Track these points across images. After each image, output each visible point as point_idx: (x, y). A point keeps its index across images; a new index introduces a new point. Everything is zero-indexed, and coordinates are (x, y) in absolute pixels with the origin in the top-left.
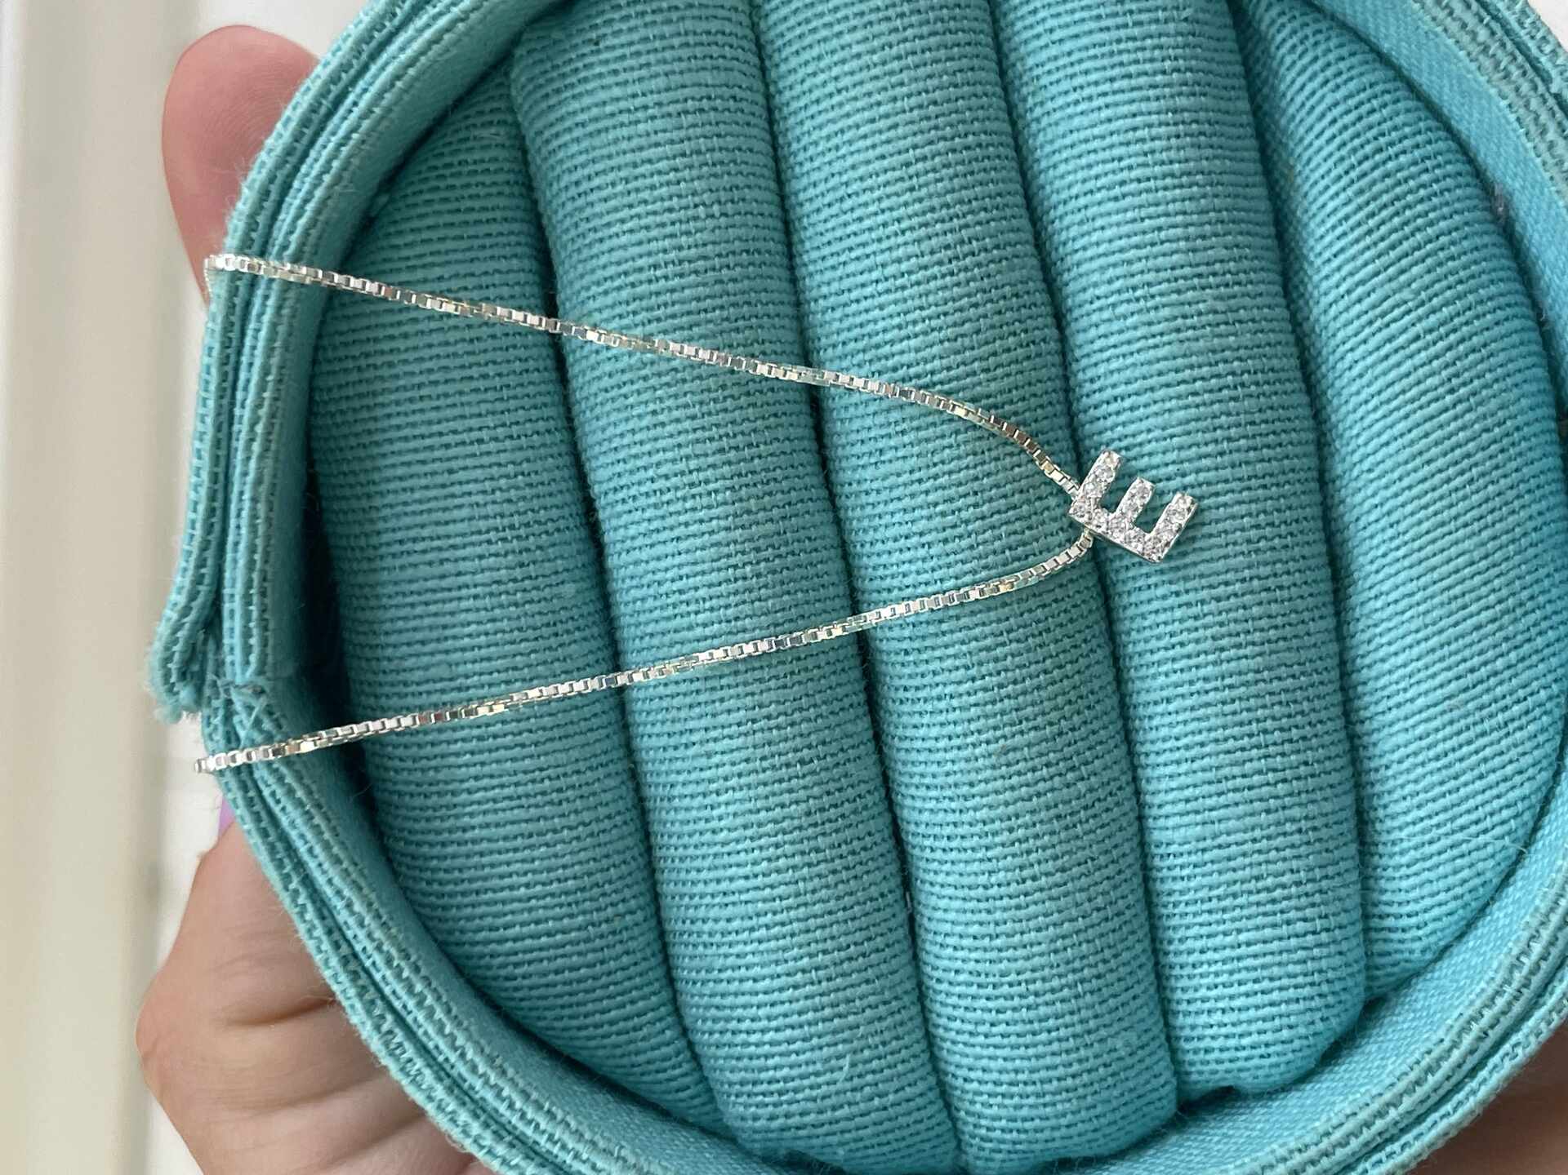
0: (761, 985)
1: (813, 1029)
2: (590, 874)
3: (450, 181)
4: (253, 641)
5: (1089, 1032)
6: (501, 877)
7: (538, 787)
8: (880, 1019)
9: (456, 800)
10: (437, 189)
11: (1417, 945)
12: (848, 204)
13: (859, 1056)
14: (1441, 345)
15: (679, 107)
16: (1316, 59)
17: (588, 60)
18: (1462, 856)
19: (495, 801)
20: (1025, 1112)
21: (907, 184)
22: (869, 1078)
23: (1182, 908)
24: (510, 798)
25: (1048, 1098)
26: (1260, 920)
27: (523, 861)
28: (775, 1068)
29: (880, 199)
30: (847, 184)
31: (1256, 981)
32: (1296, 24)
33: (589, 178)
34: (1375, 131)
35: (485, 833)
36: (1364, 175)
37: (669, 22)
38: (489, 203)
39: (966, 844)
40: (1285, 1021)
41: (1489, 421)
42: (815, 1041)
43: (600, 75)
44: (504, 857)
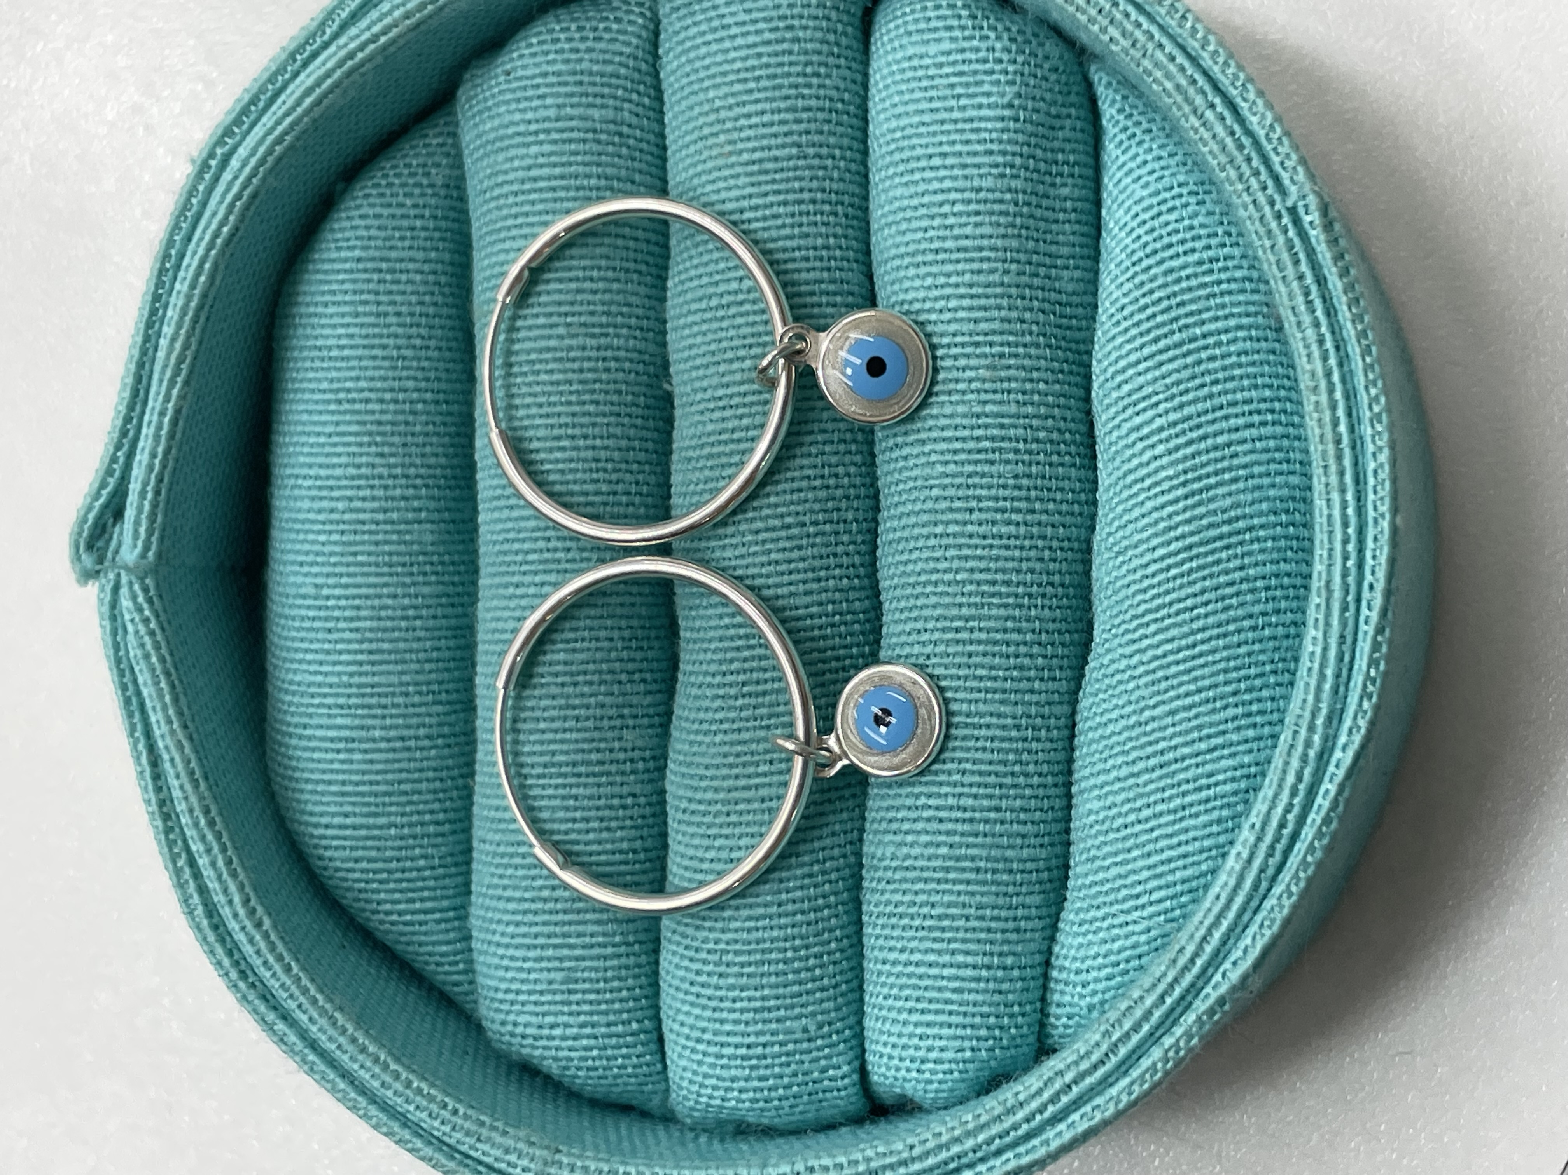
4: (142, 530)
18: (1121, 926)
19: (330, 707)
20: (705, 1069)
22: (586, 1007)
23: (875, 919)
24: (342, 707)
25: (724, 1061)
26: (929, 944)
27: (342, 762)
31: (918, 1000)
32: (1131, 121)
33: (492, 188)
34: (1170, 228)
35: (319, 733)
36: (1149, 268)
37: (568, 61)
38: (421, 201)
41: (1219, 518)
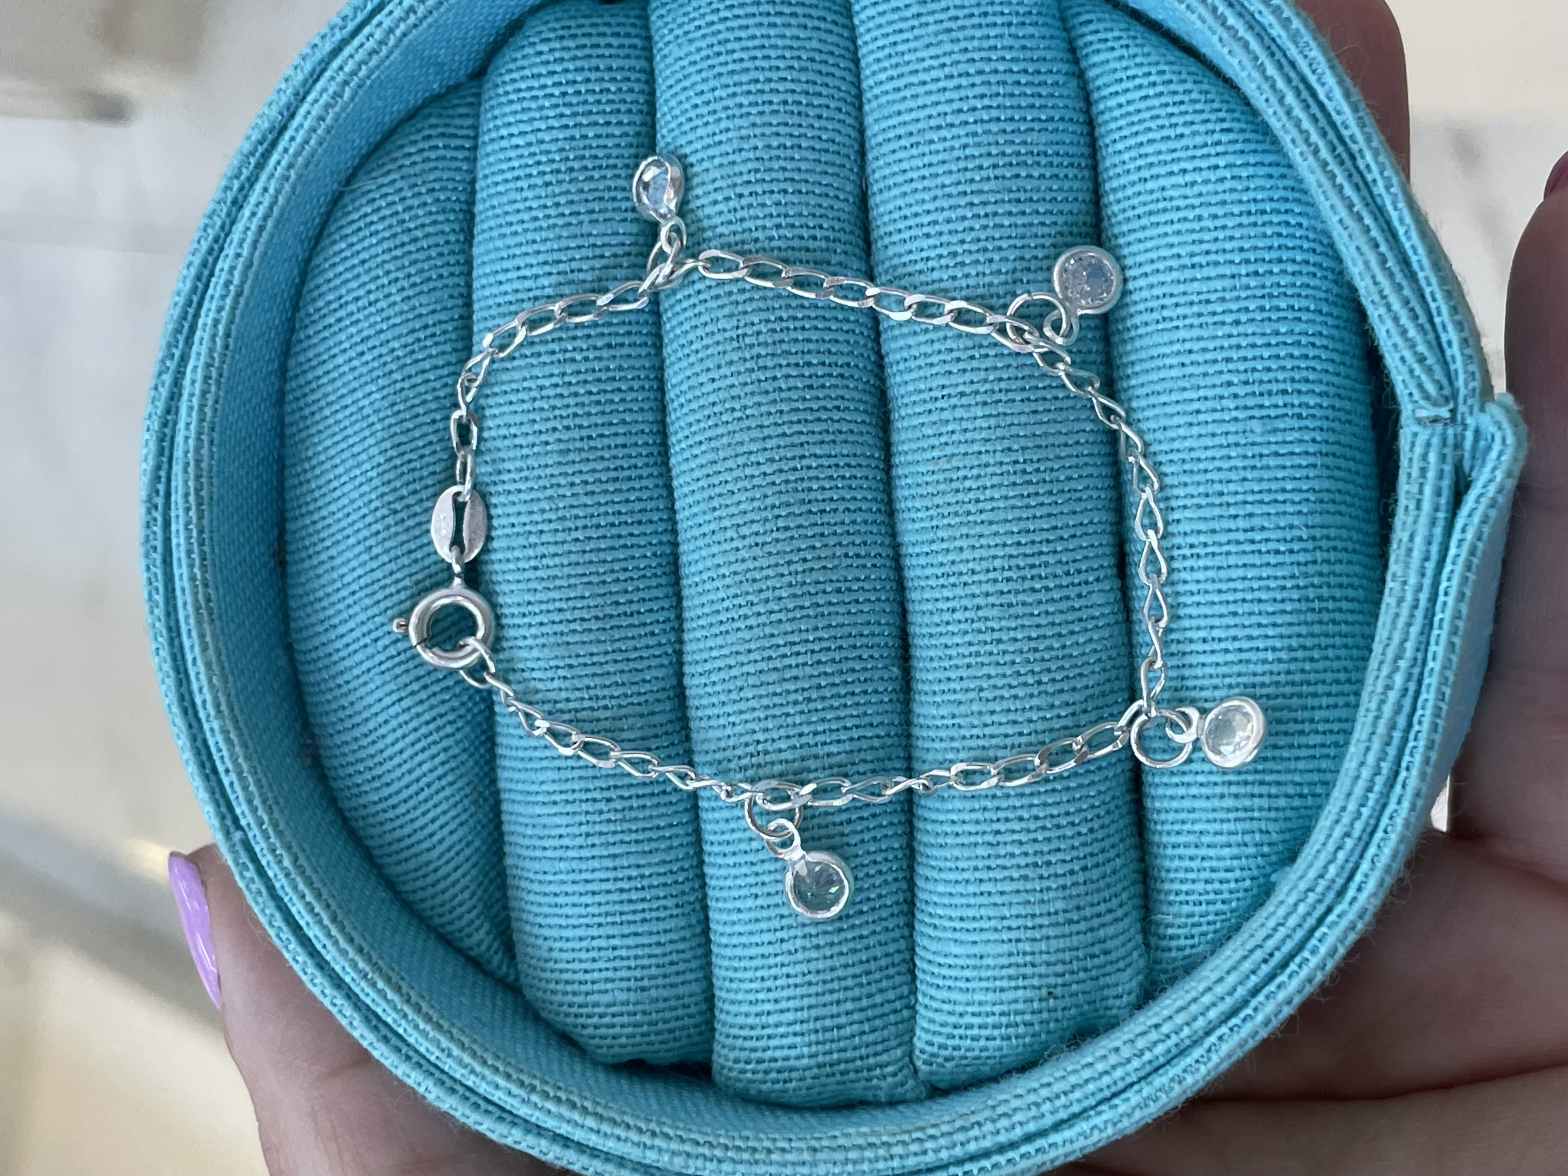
0: (993, 113)
1: (948, 71)
2: (1144, 227)
5: (708, 57)
6: (1224, 227)
7: (1182, 311)
8: (892, 78)
9: (1261, 302)
10: (1222, 882)
14: (358, 633)
15: (979, 925)
16: (443, 892)
17: (1059, 981)
18: (386, 195)
19: (1223, 300)
22: (905, 26)
24: (1209, 302)
27: (1203, 241)
28: (988, 37)
31: (565, 94)
32: (458, 924)
33: (1072, 872)
34: (398, 823)
35: (1236, 270)
36: (407, 786)
37: (981, 1003)
38: (1177, 863)
39: (800, 231)
40: (545, 59)
42: (949, 61)
43: (1049, 964)
44: (1220, 246)
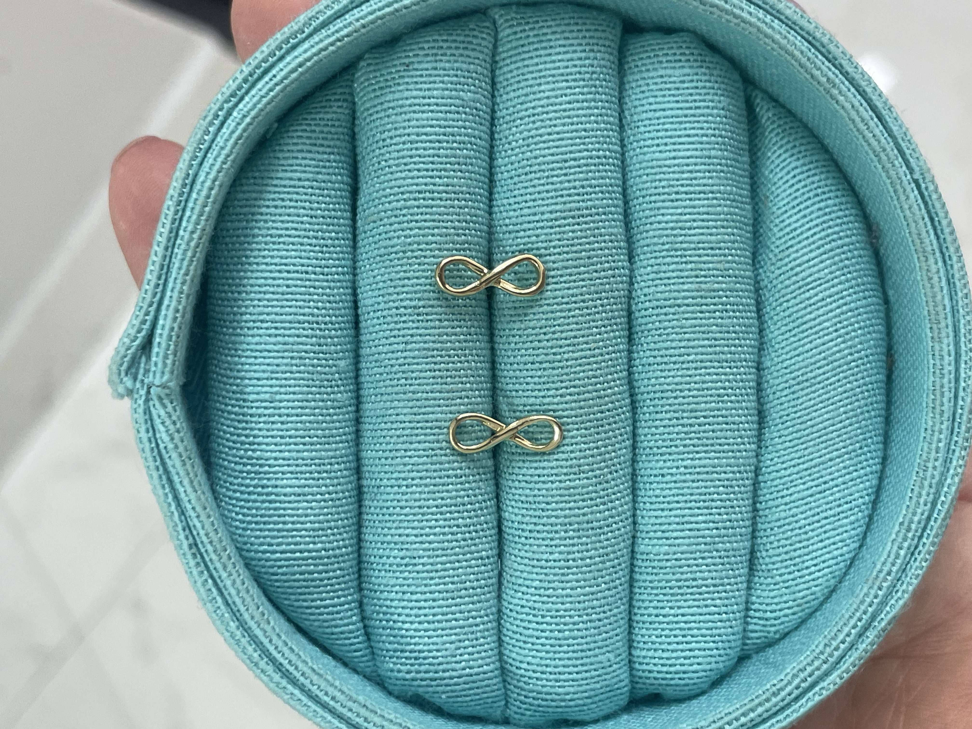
0: (414, 597)
1: (440, 625)
2: (328, 521)
3: (313, 128)
4: (169, 361)
5: (590, 650)
6: (279, 516)
7: (308, 469)
8: (477, 625)
9: (261, 470)
10: (306, 130)
11: (773, 629)
12: (530, 176)
13: (462, 644)
14: (834, 305)
15: (447, 108)
16: (789, 142)
17: (402, 74)
18: (805, 583)
19: (283, 473)
20: (547, 689)
21: (564, 171)
22: (466, 657)
23: (649, 590)
24: (292, 473)
25: (561, 683)
26: (690, 603)
27: (292, 509)
28: (415, 644)
29: (548, 177)
30: (531, 166)
31: (684, 636)
32: (781, 122)
33: (391, 138)
34: (815, 185)
35: (275, 490)
36: (808, 207)
37: (449, 61)
38: (332, 143)
39: (539, 536)
40: (697, 660)
41: (853, 350)
42: (439, 632)
43: (407, 83)
44: (283, 505)
